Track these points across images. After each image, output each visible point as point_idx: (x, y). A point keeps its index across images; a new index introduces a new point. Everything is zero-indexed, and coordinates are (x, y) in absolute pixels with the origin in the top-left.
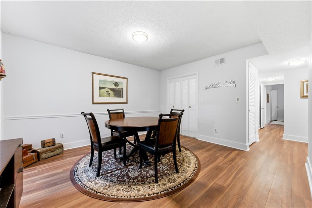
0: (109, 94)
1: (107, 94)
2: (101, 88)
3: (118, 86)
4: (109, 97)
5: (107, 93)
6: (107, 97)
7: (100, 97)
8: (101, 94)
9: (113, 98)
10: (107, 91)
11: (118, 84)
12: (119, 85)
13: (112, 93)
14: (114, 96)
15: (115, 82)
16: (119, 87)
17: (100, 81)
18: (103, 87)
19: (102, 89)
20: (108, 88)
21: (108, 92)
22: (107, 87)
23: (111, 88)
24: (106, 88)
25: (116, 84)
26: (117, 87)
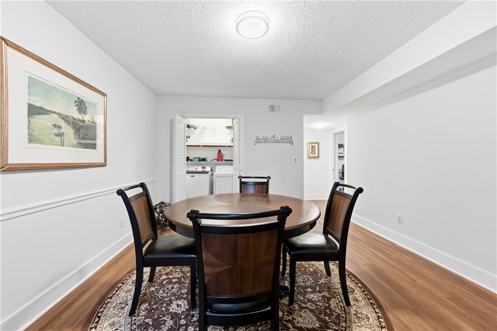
0: (60, 135)
1: (57, 135)
2: (34, 111)
3: (85, 113)
4: (62, 145)
7: (32, 145)
9: (73, 149)
10: (55, 126)
11: (86, 105)
12: (87, 110)
15: (79, 99)
18: (41, 108)
19: (40, 114)
20: (58, 114)
21: (60, 127)
22: (57, 112)
23: (67, 116)
24: (54, 112)
25: (80, 105)
26: (83, 115)
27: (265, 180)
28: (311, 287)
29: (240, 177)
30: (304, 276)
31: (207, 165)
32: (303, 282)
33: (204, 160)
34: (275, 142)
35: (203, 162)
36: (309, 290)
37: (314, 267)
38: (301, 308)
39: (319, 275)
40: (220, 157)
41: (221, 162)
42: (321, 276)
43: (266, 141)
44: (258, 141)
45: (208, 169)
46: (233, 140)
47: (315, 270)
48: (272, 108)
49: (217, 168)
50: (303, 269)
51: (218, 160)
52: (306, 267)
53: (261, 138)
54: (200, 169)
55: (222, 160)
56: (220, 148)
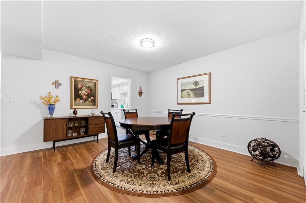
2: (182, 91)
5: (187, 94)
6: (188, 98)
8: (183, 96)
10: (187, 93)
11: (199, 82)
12: (199, 84)
13: (192, 93)
14: (194, 96)
15: (195, 82)
16: (200, 86)
17: (182, 84)
18: (184, 89)
20: (188, 89)
23: (191, 89)
25: (196, 83)
26: (197, 86)
28: (123, 163)
30: (128, 167)
32: (128, 164)
36: (124, 162)
37: (124, 174)
38: (126, 156)
39: (120, 170)
42: (119, 170)
47: (123, 172)
50: (131, 170)
52: (129, 173)
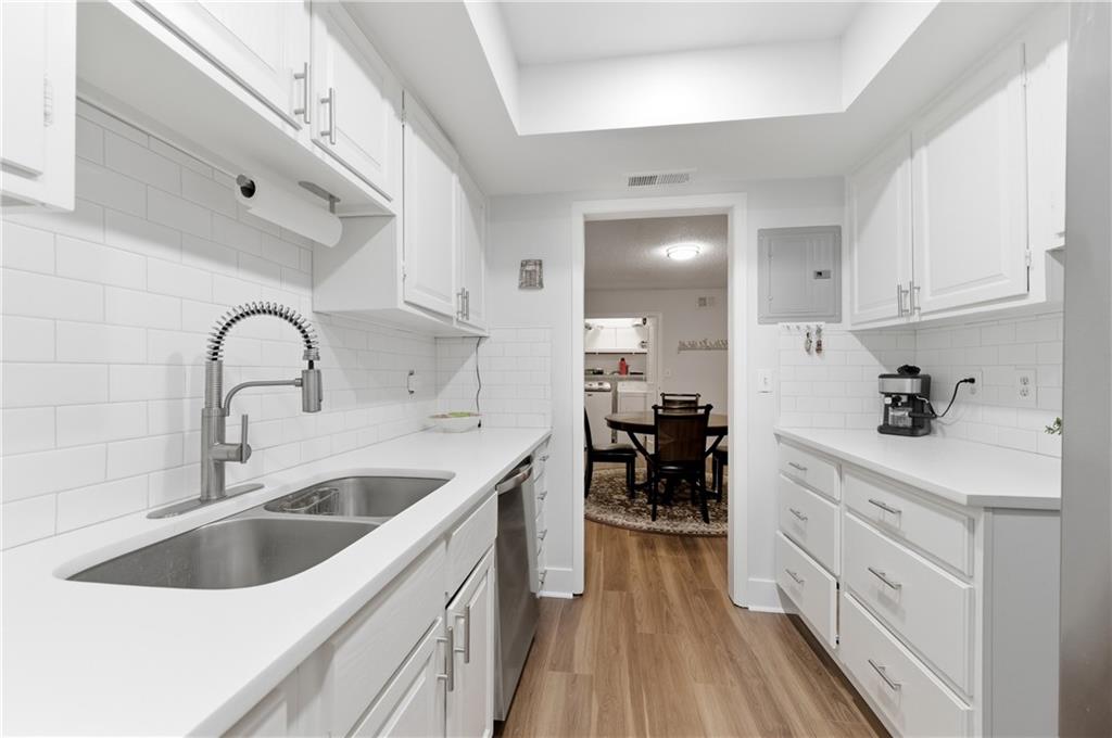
27: (694, 398)
29: (663, 395)
31: (606, 380)
33: (600, 373)
34: (708, 348)
35: (599, 376)
40: (624, 369)
41: (625, 376)
43: (693, 347)
44: (683, 347)
45: (607, 386)
46: (643, 345)
48: (703, 302)
49: (620, 384)
51: (620, 373)
53: (687, 344)
54: (595, 385)
55: (627, 373)
56: (623, 356)
